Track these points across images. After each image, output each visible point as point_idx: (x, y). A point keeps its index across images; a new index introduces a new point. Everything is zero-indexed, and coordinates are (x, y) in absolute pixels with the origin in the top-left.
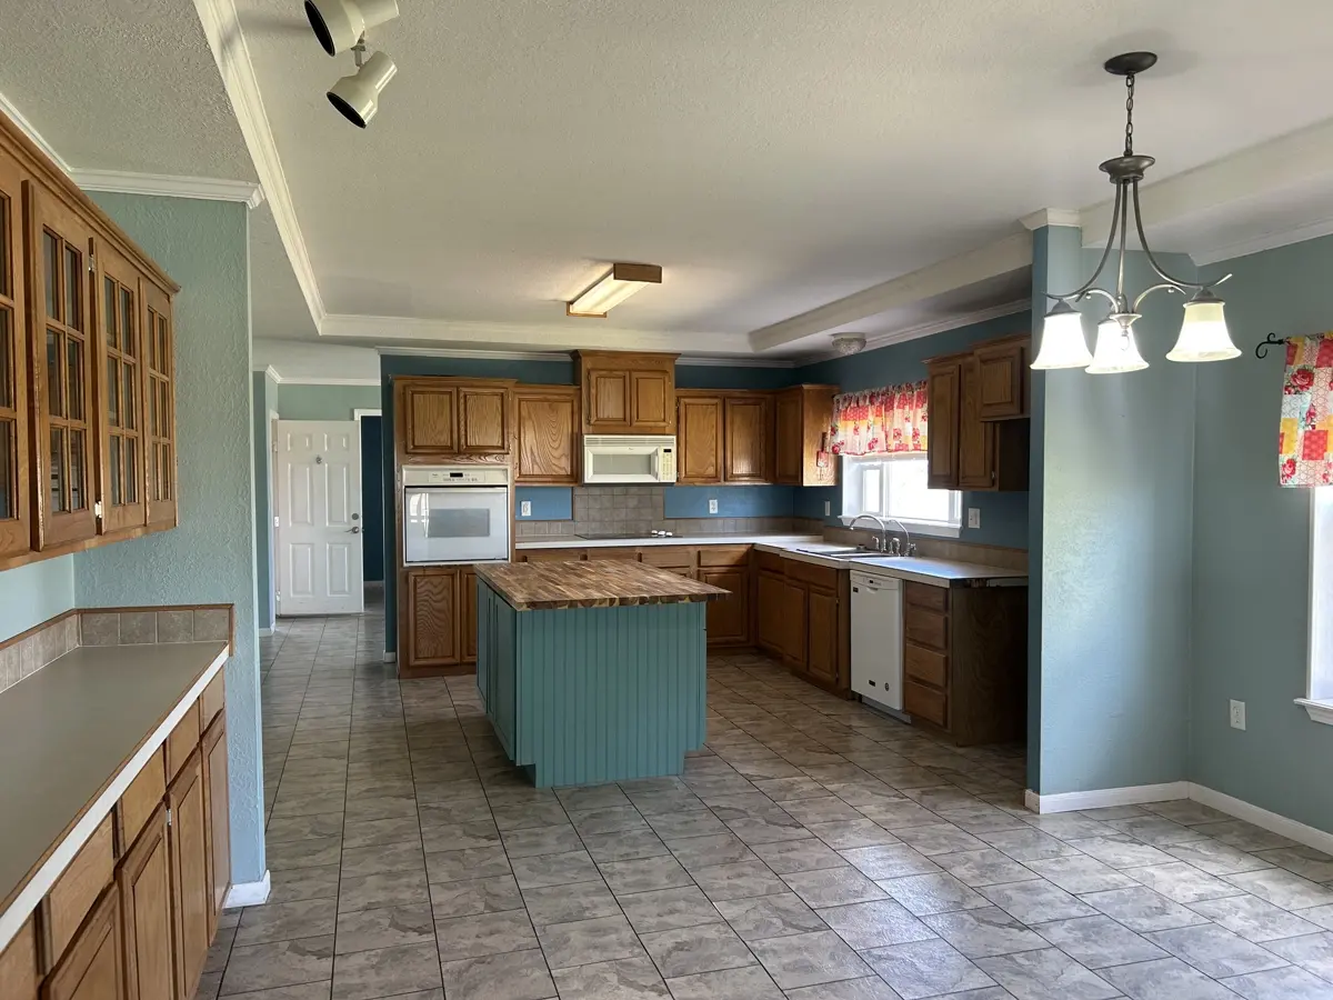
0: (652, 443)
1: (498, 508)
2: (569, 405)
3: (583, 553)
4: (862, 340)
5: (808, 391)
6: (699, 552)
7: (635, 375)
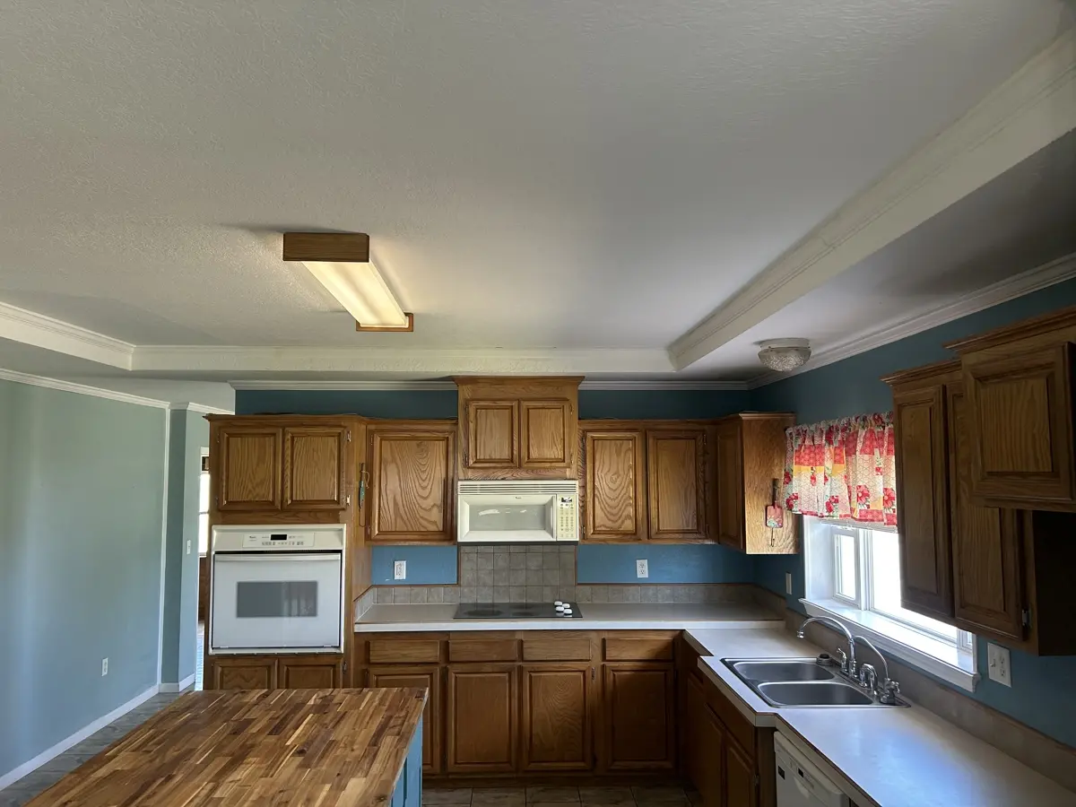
0: (546, 489)
1: (330, 579)
2: (442, 444)
3: (445, 639)
4: (803, 349)
5: (750, 421)
6: (604, 640)
7: (524, 404)
